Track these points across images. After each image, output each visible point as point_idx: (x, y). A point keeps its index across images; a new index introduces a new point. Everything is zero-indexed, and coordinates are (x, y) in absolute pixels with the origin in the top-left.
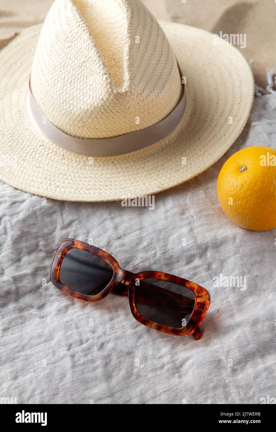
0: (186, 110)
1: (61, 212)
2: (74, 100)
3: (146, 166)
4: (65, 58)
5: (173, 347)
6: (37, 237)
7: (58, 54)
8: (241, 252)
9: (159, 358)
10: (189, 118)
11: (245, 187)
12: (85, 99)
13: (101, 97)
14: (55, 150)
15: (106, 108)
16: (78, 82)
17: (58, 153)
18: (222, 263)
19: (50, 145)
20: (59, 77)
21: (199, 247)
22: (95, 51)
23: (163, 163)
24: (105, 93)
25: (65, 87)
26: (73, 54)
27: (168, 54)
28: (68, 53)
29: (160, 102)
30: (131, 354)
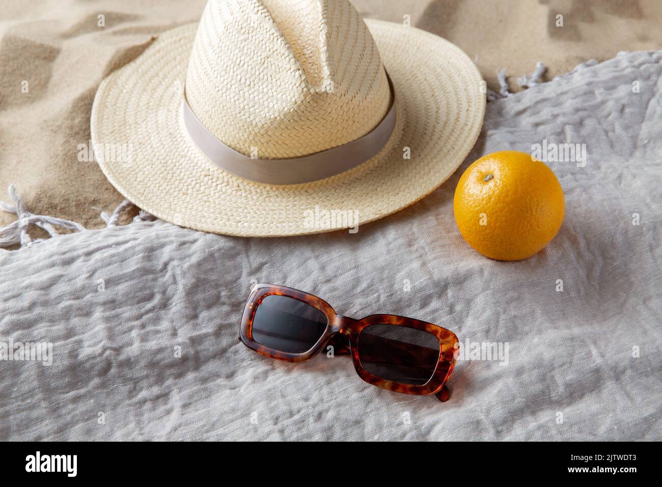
0: (397, 123)
1: (247, 253)
2: (256, 107)
3: (352, 193)
4: (239, 55)
5: (414, 412)
6: (217, 286)
7: (229, 51)
8: (492, 287)
9: (397, 426)
10: (402, 132)
11: (492, 200)
12: (271, 105)
13: (293, 100)
14: (226, 179)
15: (300, 113)
16: (260, 83)
17: (231, 184)
18: (469, 303)
19: (219, 174)
20: (232, 79)
21: (436, 284)
22: (282, 42)
23: (375, 187)
24: (299, 94)
25: (241, 92)
26: (250, 48)
27: (373, 47)
28: (243, 47)
29: (367, 107)
30: (360, 423)
